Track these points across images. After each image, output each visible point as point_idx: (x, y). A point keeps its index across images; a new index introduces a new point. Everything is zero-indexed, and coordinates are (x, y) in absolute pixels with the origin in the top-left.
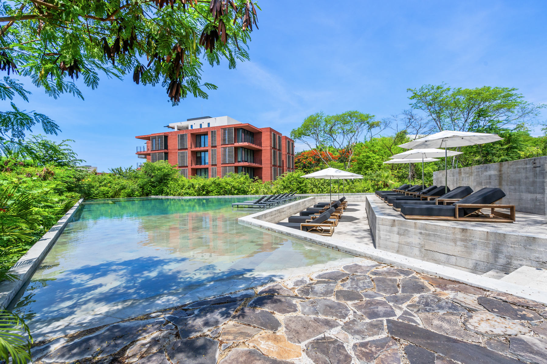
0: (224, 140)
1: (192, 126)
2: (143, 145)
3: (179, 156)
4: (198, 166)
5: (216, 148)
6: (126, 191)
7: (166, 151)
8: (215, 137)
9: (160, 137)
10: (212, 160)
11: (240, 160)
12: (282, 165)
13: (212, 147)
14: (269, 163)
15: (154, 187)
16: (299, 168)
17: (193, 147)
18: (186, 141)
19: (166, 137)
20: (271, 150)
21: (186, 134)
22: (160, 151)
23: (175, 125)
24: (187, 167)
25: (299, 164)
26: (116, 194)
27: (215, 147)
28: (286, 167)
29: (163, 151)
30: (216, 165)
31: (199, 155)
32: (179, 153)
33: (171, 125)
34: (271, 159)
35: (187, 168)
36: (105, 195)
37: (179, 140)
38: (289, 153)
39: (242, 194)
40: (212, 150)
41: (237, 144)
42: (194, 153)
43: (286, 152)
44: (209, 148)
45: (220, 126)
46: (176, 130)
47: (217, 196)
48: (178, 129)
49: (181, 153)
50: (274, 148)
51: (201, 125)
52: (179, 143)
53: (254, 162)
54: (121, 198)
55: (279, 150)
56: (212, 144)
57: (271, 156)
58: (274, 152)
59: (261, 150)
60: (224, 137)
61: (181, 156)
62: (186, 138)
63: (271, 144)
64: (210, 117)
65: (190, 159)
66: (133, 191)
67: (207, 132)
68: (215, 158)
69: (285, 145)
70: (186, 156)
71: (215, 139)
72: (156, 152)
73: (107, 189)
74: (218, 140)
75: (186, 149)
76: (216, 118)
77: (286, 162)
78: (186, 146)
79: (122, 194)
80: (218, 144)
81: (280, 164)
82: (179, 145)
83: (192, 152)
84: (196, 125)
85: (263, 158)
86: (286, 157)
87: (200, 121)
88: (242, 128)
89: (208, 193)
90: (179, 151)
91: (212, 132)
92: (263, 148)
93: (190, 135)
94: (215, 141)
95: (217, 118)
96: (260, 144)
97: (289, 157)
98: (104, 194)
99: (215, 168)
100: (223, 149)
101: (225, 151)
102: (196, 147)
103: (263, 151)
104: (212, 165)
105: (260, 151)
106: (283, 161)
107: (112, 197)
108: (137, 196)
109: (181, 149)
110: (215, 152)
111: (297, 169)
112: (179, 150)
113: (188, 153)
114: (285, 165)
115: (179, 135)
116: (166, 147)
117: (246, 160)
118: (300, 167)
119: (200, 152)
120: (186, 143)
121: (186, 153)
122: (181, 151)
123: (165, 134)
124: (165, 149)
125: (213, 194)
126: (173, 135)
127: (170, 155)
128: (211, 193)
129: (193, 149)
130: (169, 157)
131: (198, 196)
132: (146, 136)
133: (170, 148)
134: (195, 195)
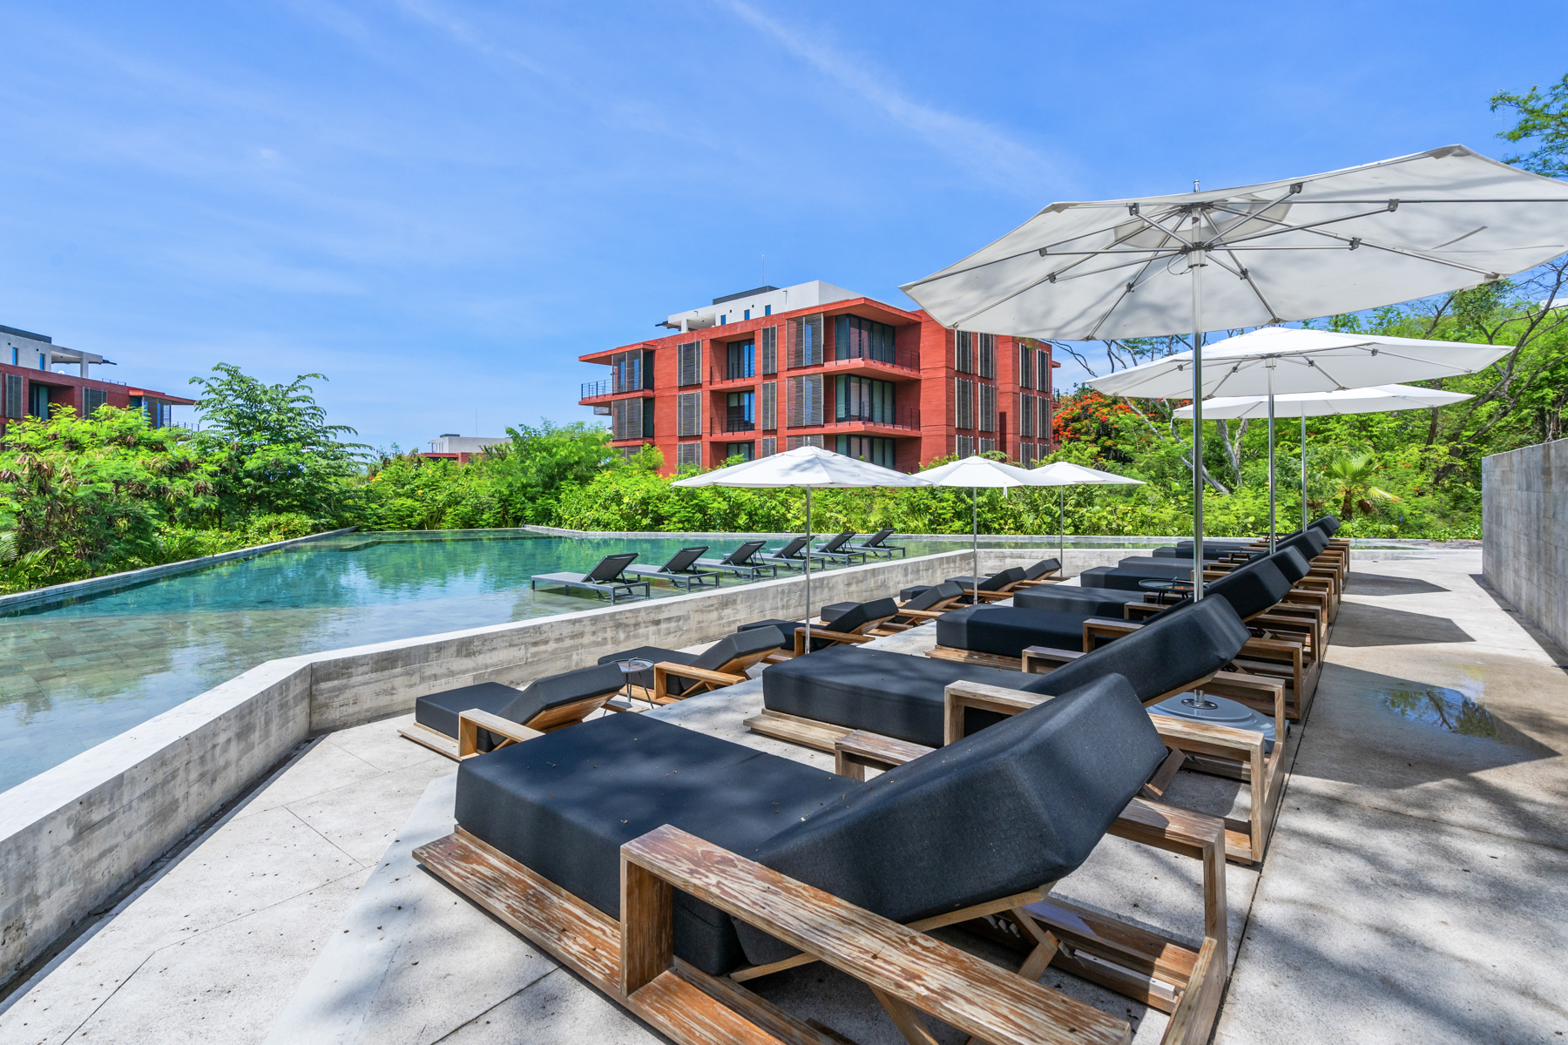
0: (799, 354)
1: (723, 318)
2: (604, 379)
3: (680, 406)
4: (728, 437)
5: (775, 381)
6: (461, 508)
7: (649, 393)
8: (773, 345)
9: (634, 354)
10: (766, 417)
11: (841, 414)
12: (996, 428)
13: (766, 376)
14: (944, 421)
15: (533, 499)
16: (1084, 438)
17: (717, 378)
18: (698, 363)
19: (649, 354)
20: (949, 379)
21: (698, 343)
22: (631, 395)
23: (683, 318)
24: (699, 437)
25: (1085, 422)
26: (436, 518)
27: (774, 375)
28: (1016, 433)
29: (640, 394)
30: (774, 432)
31: (734, 403)
32: (680, 397)
33: (672, 320)
34: (949, 410)
35: (699, 442)
36: (403, 519)
37: (680, 361)
38: (1026, 388)
39: (762, 528)
40: (765, 387)
41: (831, 366)
42: (719, 397)
43: (1015, 382)
44: (756, 381)
45: (786, 314)
46: (684, 330)
47: (682, 532)
48: (689, 329)
49: (687, 398)
50: (964, 373)
51: (747, 313)
52: (680, 369)
53: (894, 423)
54: (446, 531)
55: (986, 379)
56: (766, 367)
57: (950, 398)
58: (964, 388)
59: (917, 382)
60: (799, 343)
61: (685, 407)
62: (698, 354)
63: (949, 360)
64: (772, 289)
65: (708, 415)
66: (478, 510)
67: (753, 333)
68: (773, 410)
69: (1010, 361)
70: (698, 405)
71: (773, 352)
72: (625, 396)
73: (409, 502)
74: (781, 354)
75: (699, 386)
76: (789, 289)
77: (1016, 417)
78: (698, 376)
79: (448, 518)
80: (781, 369)
81: (987, 423)
82: (680, 376)
83: (713, 393)
84: (735, 313)
85: (924, 407)
86: (1016, 403)
87: (744, 303)
88: (849, 315)
89: (658, 521)
90: (681, 393)
91: (766, 331)
92: (923, 375)
93: (707, 344)
94: (773, 357)
95: (791, 289)
96: (915, 363)
97: (1027, 402)
98: (401, 518)
99: (773, 441)
100: (793, 382)
101: (799, 388)
102: (728, 376)
103: (923, 385)
104: (766, 432)
105: (914, 384)
106: (1003, 416)
107: (420, 526)
108: (488, 524)
109: (686, 387)
110: (773, 393)
111: (1079, 440)
112: (681, 388)
113: (703, 398)
114: (1010, 428)
115: (680, 346)
116: (649, 382)
117: (866, 414)
118: (1086, 433)
119: (739, 393)
120: (698, 367)
121: (698, 396)
122: (686, 393)
123: (646, 347)
124: (645, 387)
125: (671, 527)
126: (671, 345)
127: (658, 405)
128: (666, 522)
129: (718, 386)
130: (656, 411)
131: (628, 530)
132: (603, 355)
133: (657, 384)
134: (620, 529)
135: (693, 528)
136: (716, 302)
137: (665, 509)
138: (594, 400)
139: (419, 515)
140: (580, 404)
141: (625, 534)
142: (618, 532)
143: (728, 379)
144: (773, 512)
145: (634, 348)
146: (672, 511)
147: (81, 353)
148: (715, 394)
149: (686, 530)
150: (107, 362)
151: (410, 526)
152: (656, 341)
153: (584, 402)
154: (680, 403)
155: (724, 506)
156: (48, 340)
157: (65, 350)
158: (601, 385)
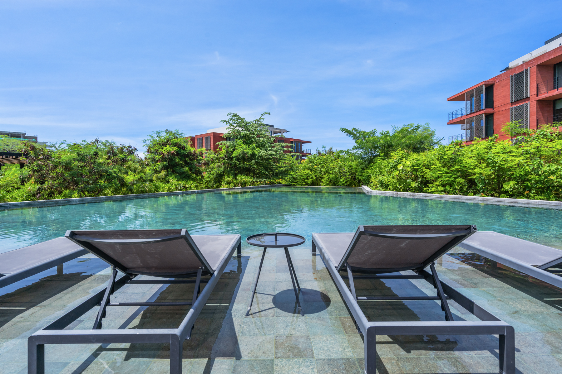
2: (461, 108)
3: (512, 115)
7: (489, 111)
9: (478, 90)
17: (543, 89)
18: (527, 84)
19: (489, 88)
21: (526, 70)
22: (478, 113)
29: (483, 112)
32: (512, 109)
37: (512, 86)
42: (544, 103)
49: (518, 108)
52: (512, 91)
61: (516, 115)
62: (527, 77)
70: (526, 112)
72: (473, 115)
75: (527, 98)
78: (527, 92)
82: (512, 95)
83: (540, 102)
89: (425, 184)
90: (513, 106)
93: (535, 69)
107: (312, 184)
109: (517, 102)
112: (512, 103)
113: (530, 106)
115: (512, 77)
116: (490, 104)
120: (527, 87)
121: (526, 107)
122: (516, 106)
123: (487, 83)
124: (487, 107)
125: (433, 189)
126: (505, 77)
127: (496, 117)
128: (430, 185)
129: (543, 96)
130: (495, 121)
131: (404, 190)
132: (460, 94)
133: (496, 104)
134: (396, 189)
135: (454, 192)
136: (546, 43)
137: (429, 174)
138: (456, 121)
139: (311, 178)
140: (448, 124)
141: (400, 193)
142: (394, 192)
143: (554, 88)
144: (553, 177)
145: (479, 85)
146: (435, 175)
147: (281, 129)
148: (541, 103)
149: (448, 193)
150: (288, 131)
151: (307, 184)
152: (495, 78)
153: (451, 123)
154: (512, 113)
155: (488, 171)
156: (273, 126)
157: (277, 129)
158: (459, 112)
